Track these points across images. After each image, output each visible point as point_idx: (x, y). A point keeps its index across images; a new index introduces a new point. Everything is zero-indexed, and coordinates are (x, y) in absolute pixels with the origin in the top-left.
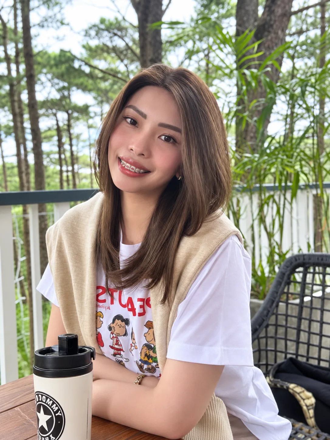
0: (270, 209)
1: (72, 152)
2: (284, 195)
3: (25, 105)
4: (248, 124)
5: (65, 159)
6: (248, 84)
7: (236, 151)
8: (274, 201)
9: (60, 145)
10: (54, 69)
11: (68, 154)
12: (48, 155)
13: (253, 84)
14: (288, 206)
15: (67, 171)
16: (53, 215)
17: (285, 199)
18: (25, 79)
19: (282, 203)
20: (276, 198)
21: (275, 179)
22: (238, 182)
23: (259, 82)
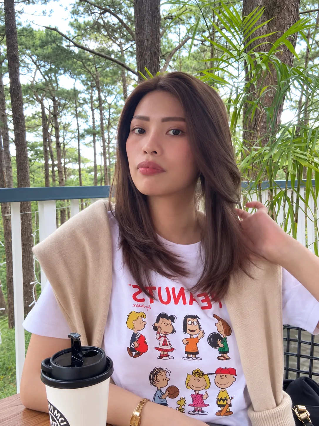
0: (282, 208)
1: (58, 144)
2: (298, 192)
3: (7, 89)
4: (257, 113)
5: (51, 152)
6: (257, 67)
7: (244, 143)
8: (286, 199)
9: (46, 135)
10: (39, 50)
11: (54, 146)
12: (33, 147)
13: (264, 68)
14: (302, 204)
15: (53, 166)
16: (37, 216)
17: (299, 196)
18: (7, 61)
19: (295, 200)
20: (289, 195)
21: (288, 174)
22: (246, 177)
23: (270, 65)
